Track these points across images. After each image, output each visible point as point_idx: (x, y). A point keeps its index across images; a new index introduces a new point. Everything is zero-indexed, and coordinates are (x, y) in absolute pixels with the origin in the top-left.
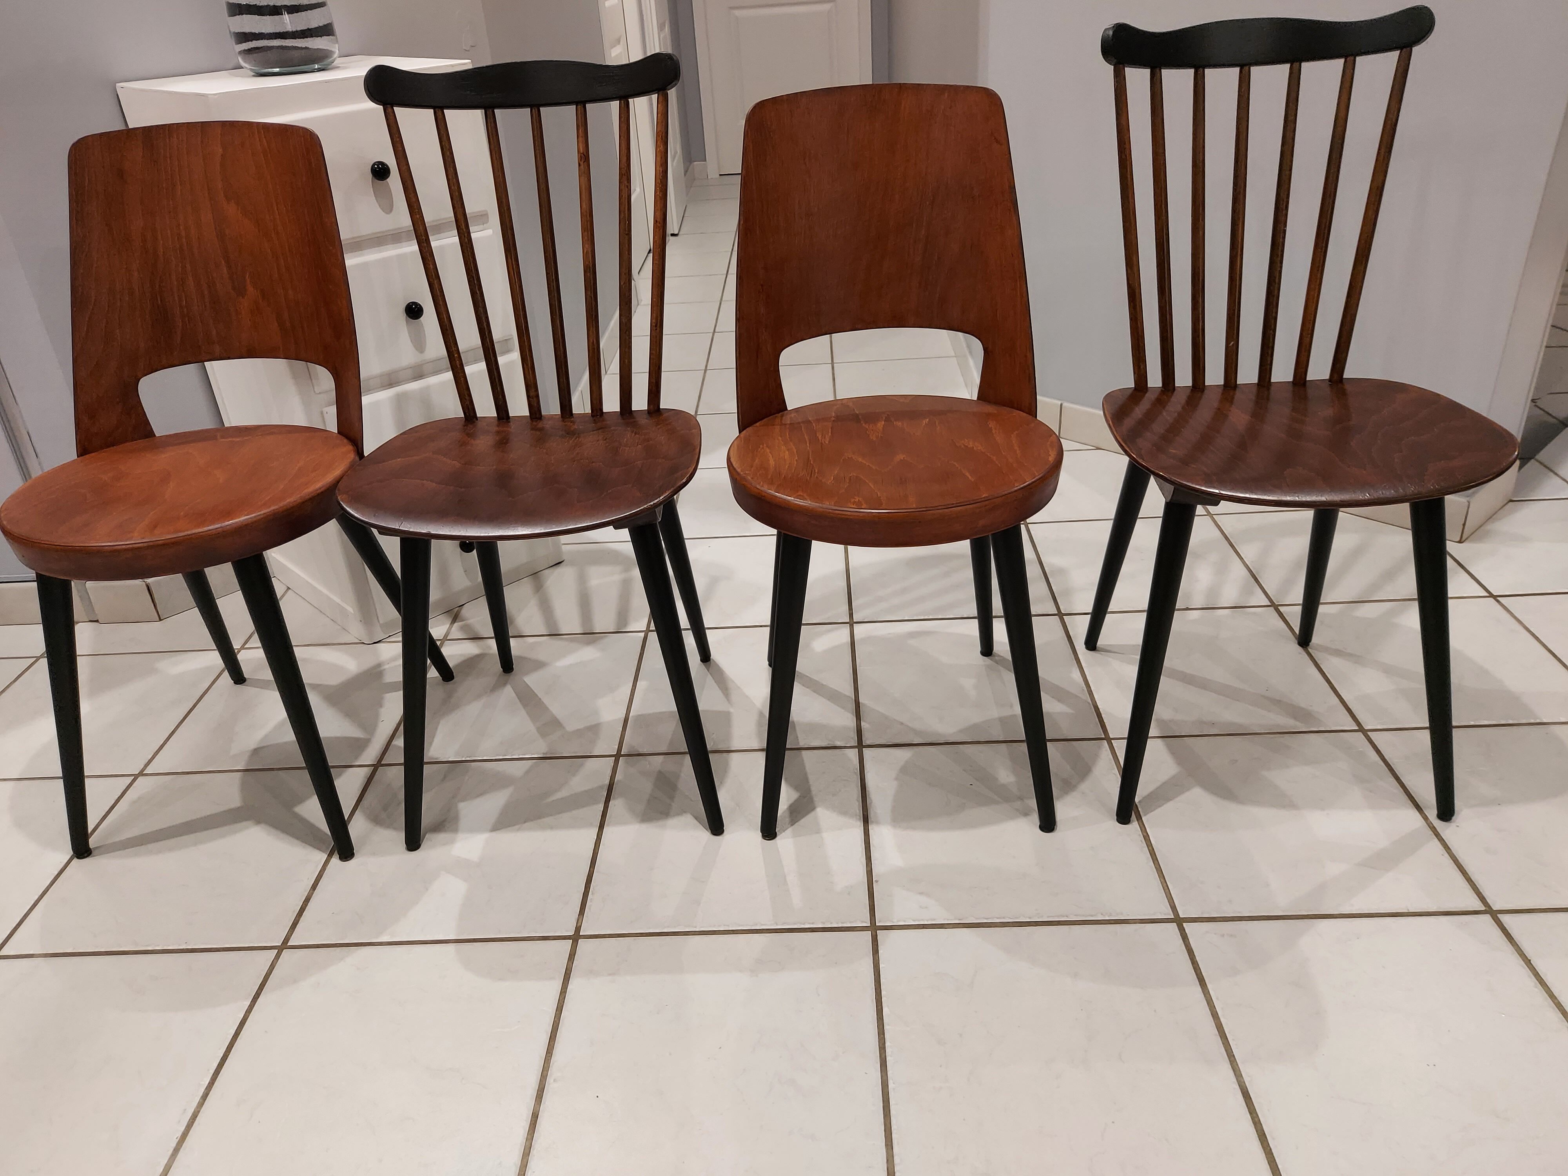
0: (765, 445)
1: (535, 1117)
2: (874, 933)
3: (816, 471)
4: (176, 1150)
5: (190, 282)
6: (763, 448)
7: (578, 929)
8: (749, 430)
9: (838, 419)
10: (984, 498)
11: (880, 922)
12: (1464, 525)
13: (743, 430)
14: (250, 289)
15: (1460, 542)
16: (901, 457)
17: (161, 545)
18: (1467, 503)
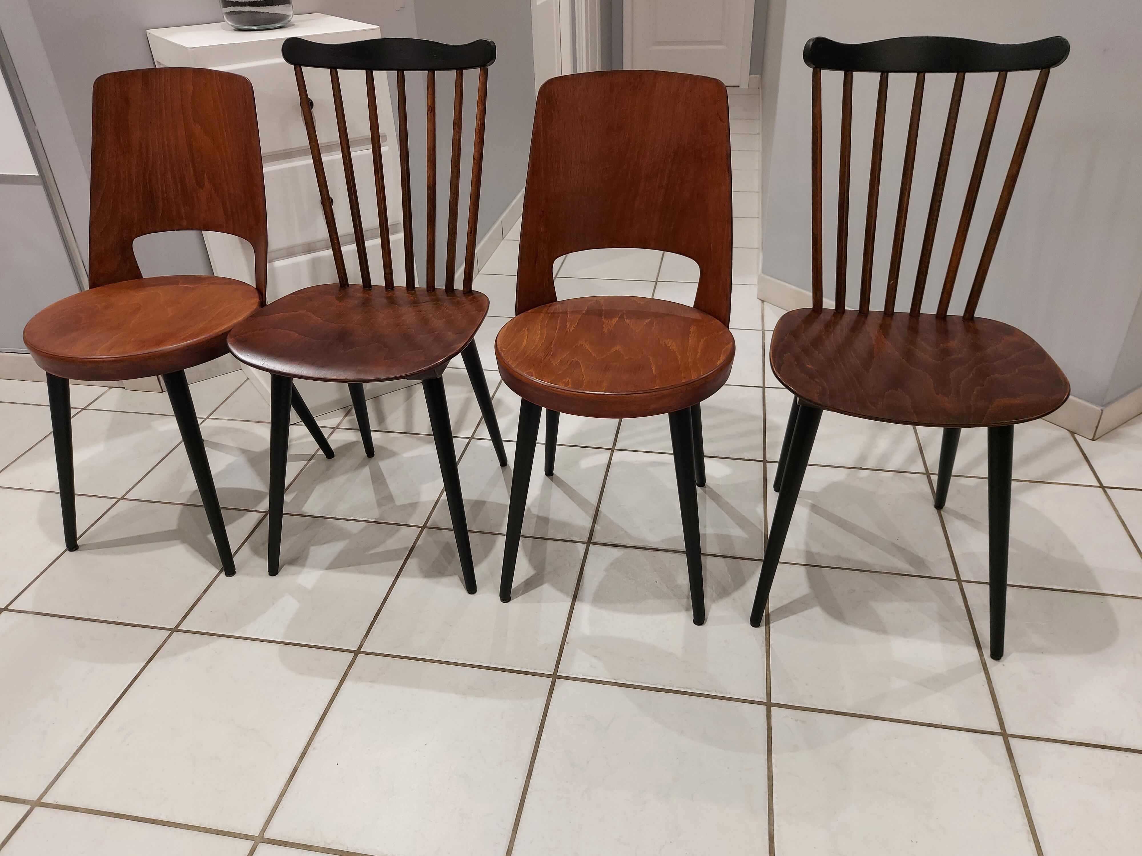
0: (527, 328)
1: (295, 770)
2: (554, 680)
3: (551, 354)
4: (75, 754)
5: (169, 175)
6: (524, 330)
7: (361, 646)
8: (522, 315)
9: (588, 312)
10: (656, 389)
11: (560, 673)
12: (1097, 427)
13: (518, 315)
14: (207, 183)
15: (1093, 440)
16: (617, 348)
17: (112, 361)
18: (1101, 412)
